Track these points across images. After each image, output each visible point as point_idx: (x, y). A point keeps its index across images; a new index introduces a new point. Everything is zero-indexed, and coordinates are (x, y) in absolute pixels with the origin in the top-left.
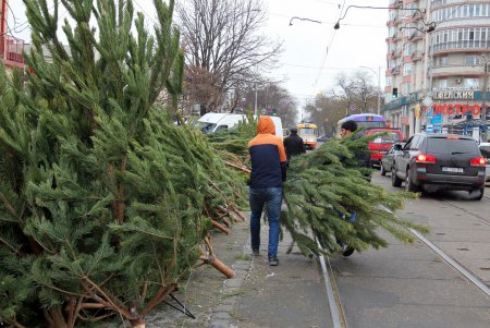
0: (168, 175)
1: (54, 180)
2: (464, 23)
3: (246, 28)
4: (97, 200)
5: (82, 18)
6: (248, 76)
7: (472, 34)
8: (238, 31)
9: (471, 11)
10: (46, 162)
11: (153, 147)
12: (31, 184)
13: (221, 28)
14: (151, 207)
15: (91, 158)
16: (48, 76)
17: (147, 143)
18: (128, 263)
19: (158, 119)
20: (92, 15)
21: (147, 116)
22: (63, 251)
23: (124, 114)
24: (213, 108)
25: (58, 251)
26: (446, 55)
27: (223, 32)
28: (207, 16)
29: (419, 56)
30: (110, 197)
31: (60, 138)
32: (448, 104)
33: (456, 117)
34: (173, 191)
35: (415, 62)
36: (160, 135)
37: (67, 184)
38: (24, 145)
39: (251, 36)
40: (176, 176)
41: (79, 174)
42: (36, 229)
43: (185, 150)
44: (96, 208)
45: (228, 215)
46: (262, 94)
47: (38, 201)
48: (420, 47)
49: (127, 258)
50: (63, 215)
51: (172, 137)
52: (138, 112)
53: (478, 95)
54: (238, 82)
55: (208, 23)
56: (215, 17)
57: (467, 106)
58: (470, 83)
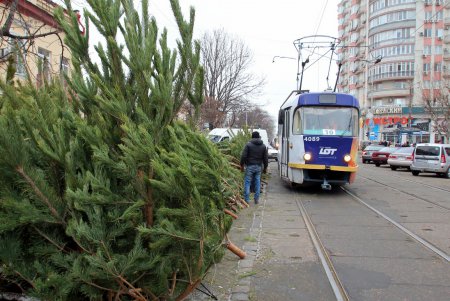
0: (193, 181)
1: (90, 186)
2: (394, 59)
3: (239, 68)
4: (128, 205)
5: (109, 33)
6: (242, 102)
7: (399, 67)
8: (234, 71)
9: (398, 50)
10: (83, 169)
11: (178, 153)
12: (69, 190)
13: (222, 69)
14: (178, 212)
15: (121, 165)
16: (82, 91)
17: (173, 150)
18: (158, 263)
19: (182, 126)
20: (118, 29)
21: (172, 124)
22: (99, 252)
23: (151, 122)
24: (218, 125)
25: (95, 252)
26: (380, 82)
27: (224, 72)
28: (212, 62)
29: (360, 84)
30: (140, 202)
31: (94, 147)
32: (383, 117)
33: (390, 127)
34: (198, 195)
35: (358, 88)
36: (184, 142)
37: (100, 190)
38: (61, 154)
39: (243, 74)
40: (201, 181)
41: (112, 180)
42: (75, 232)
43: (208, 155)
44: (128, 213)
45: (236, 204)
46: (251, 115)
47: (76, 205)
48: (361, 78)
49: (157, 258)
50: (98, 219)
51: (195, 143)
52: (164, 120)
53: (405, 111)
54: (235, 107)
55: (213, 65)
56: (218, 62)
57: (397, 119)
58: (398, 102)
